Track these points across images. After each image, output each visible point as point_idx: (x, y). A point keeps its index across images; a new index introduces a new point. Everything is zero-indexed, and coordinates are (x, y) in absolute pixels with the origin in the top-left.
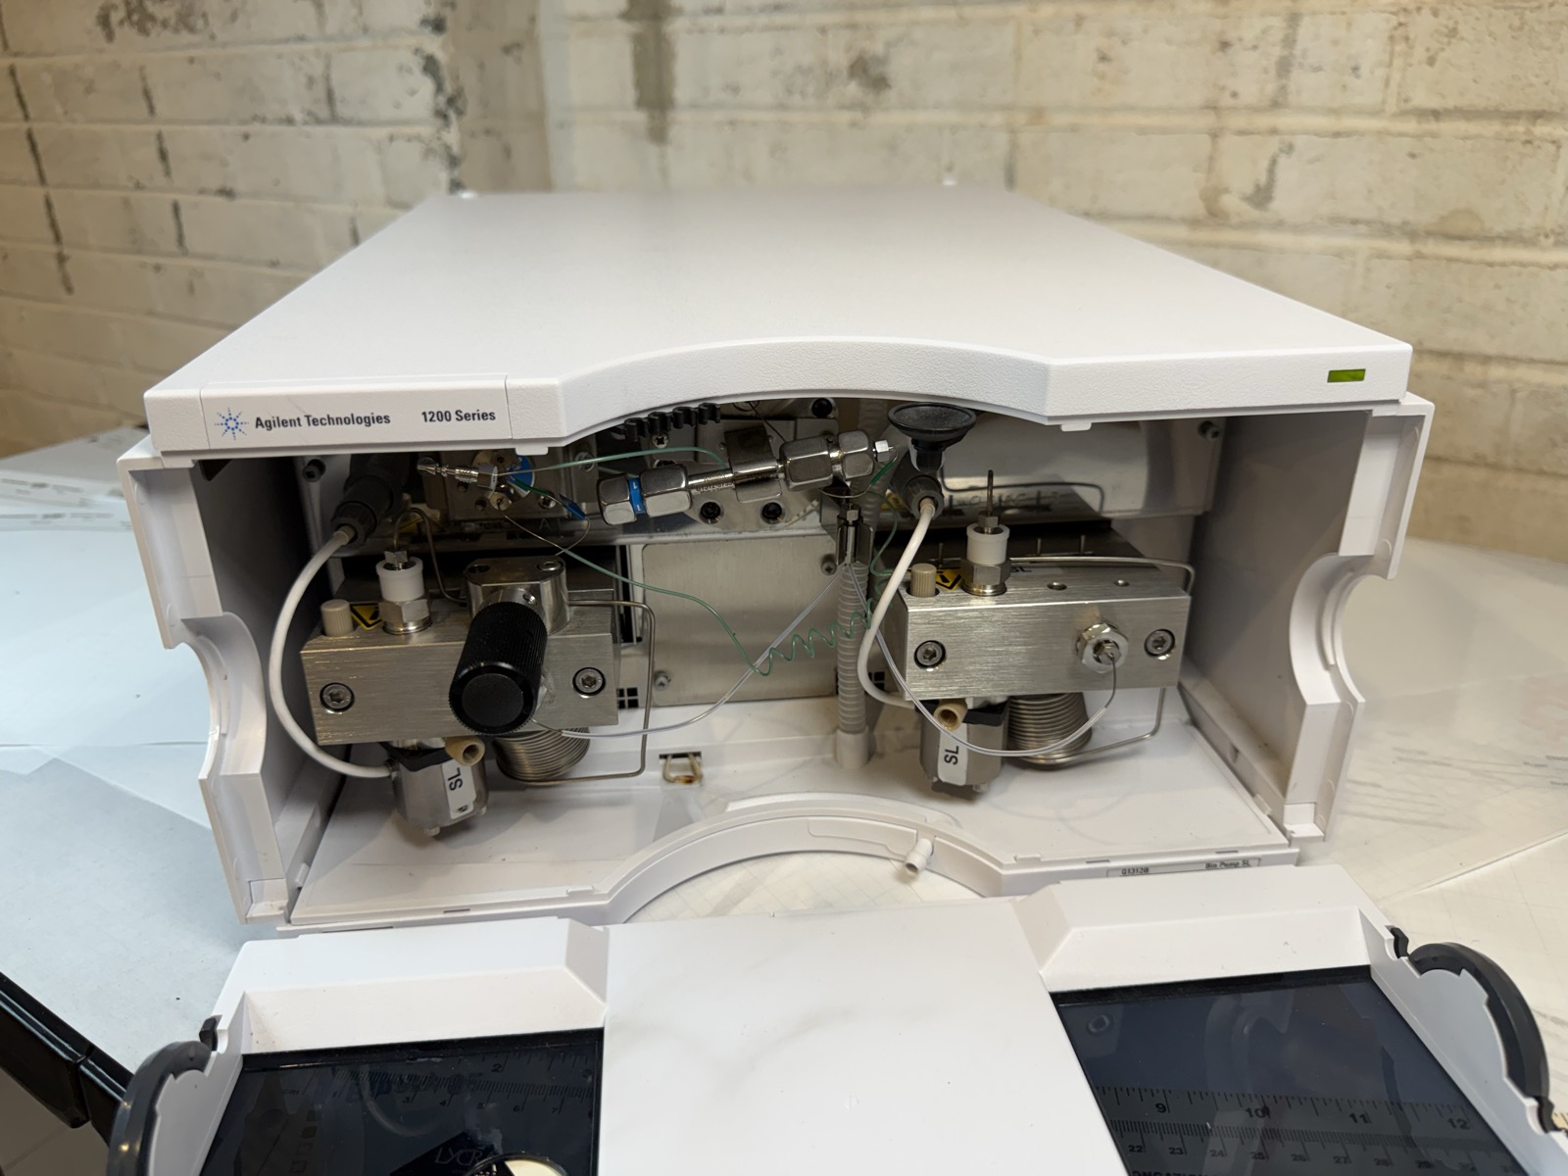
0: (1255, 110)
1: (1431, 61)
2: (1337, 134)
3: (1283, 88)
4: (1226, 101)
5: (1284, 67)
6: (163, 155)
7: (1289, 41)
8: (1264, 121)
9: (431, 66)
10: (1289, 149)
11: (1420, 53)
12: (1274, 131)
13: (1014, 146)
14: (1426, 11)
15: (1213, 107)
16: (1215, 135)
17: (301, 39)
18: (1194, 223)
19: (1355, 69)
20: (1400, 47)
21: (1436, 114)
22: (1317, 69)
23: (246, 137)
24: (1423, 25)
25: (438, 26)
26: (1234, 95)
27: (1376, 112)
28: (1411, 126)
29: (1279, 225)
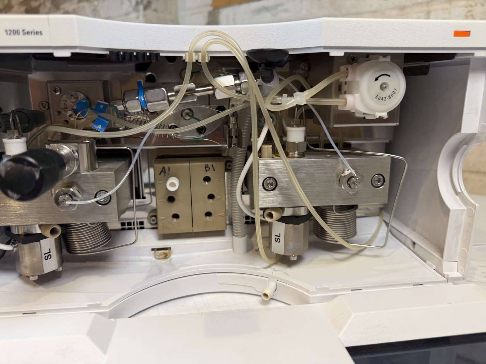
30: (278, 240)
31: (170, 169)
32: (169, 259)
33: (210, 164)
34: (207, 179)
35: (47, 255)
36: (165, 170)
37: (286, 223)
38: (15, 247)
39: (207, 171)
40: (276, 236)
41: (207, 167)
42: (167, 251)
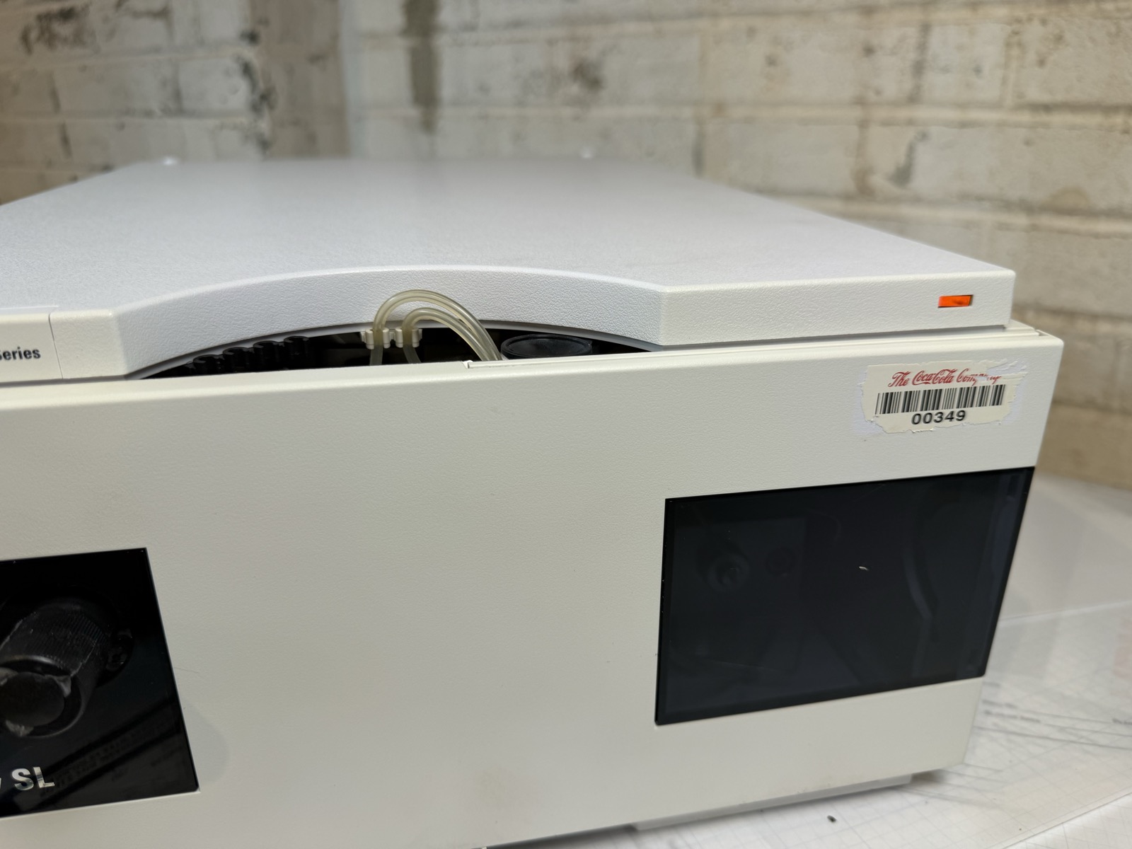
0: (895, 104)
1: (1042, 63)
2: (964, 125)
3: (918, 88)
4: (872, 96)
5: (919, 68)
6: (65, 141)
7: (922, 47)
8: (903, 113)
9: (247, 70)
10: (924, 136)
11: (1032, 57)
12: (910, 122)
13: (701, 136)
14: (1036, 23)
15: (860, 102)
16: (863, 124)
17: (157, 50)
18: (847, 197)
19: (978, 71)
20: (1015, 52)
21: (1047, 108)
22: (945, 70)
23: (122, 127)
24: (1034, 32)
25: (252, 37)
26: (878, 92)
27: (996, 105)
28: (1026, 117)
29: (917, 200)
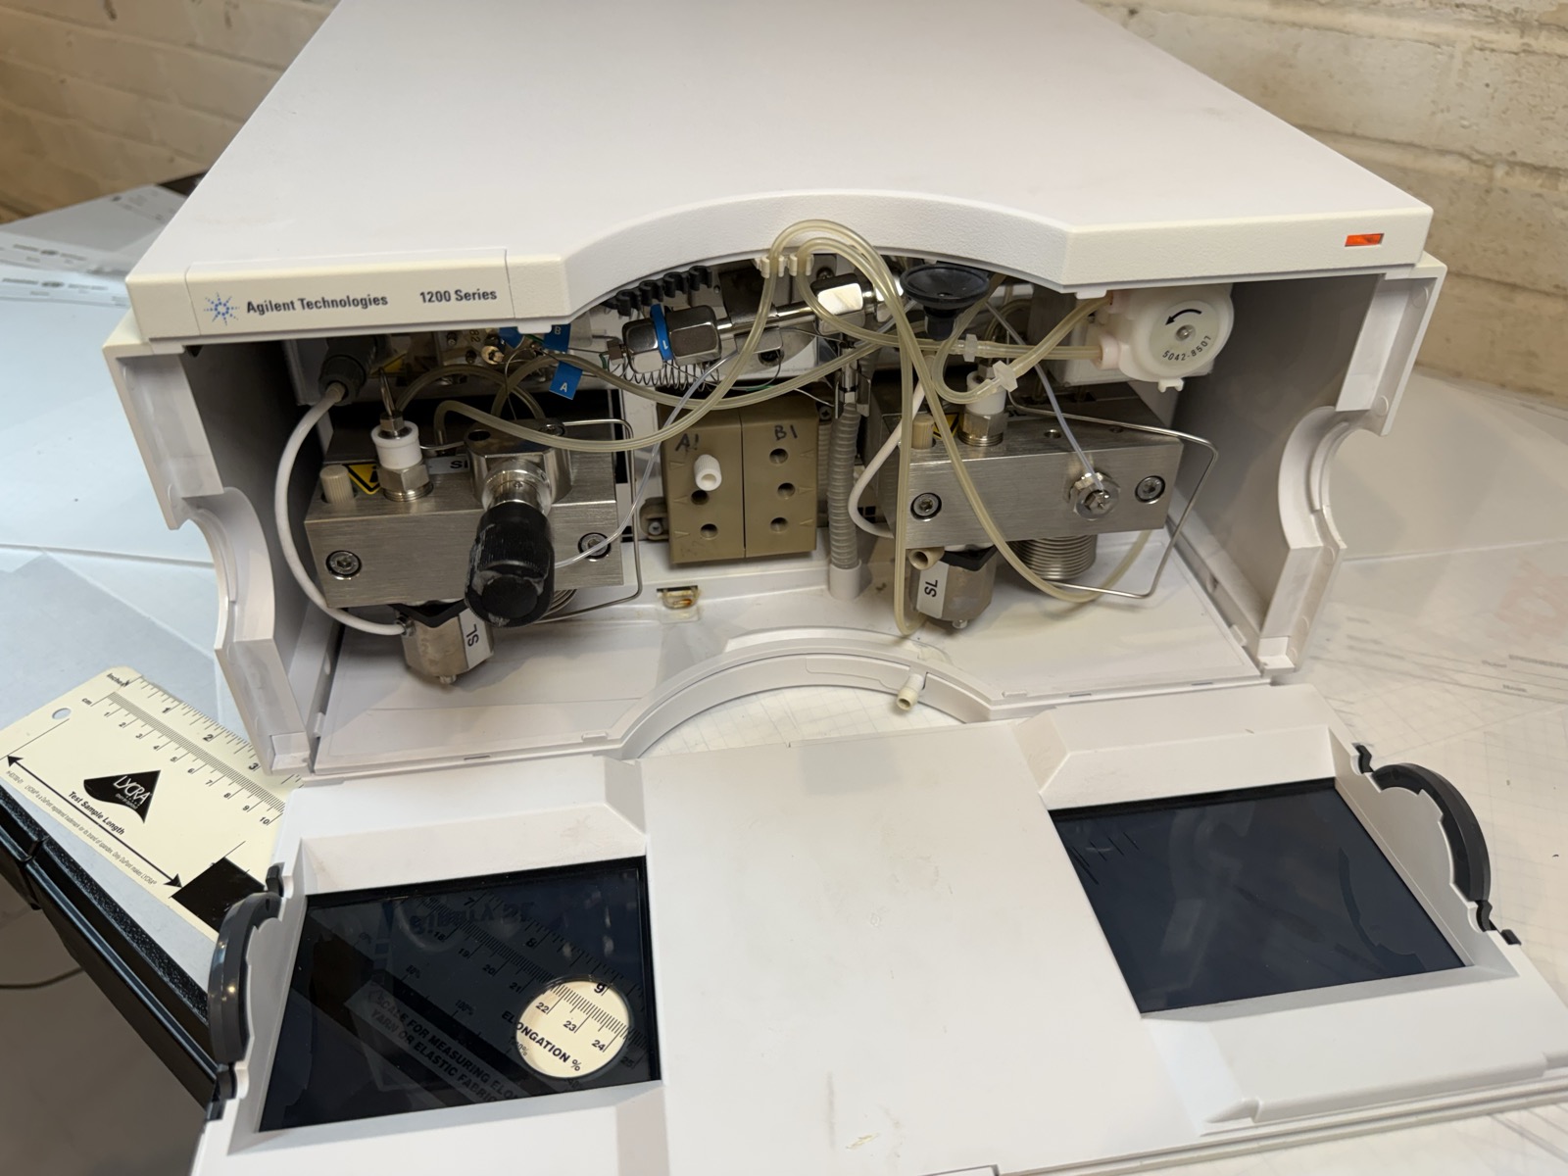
30: (931, 590)
31: (700, 439)
32: (693, 608)
33: (786, 424)
34: (779, 453)
35: (471, 637)
36: (688, 441)
37: (951, 564)
38: (407, 627)
39: (779, 438)
40: (927, 583)
41: (779, 430)
42: (689, 592)
